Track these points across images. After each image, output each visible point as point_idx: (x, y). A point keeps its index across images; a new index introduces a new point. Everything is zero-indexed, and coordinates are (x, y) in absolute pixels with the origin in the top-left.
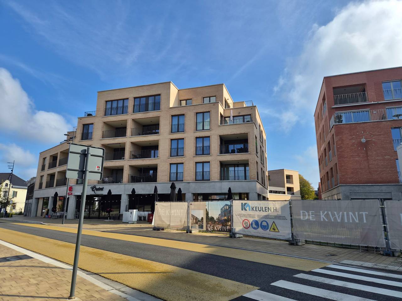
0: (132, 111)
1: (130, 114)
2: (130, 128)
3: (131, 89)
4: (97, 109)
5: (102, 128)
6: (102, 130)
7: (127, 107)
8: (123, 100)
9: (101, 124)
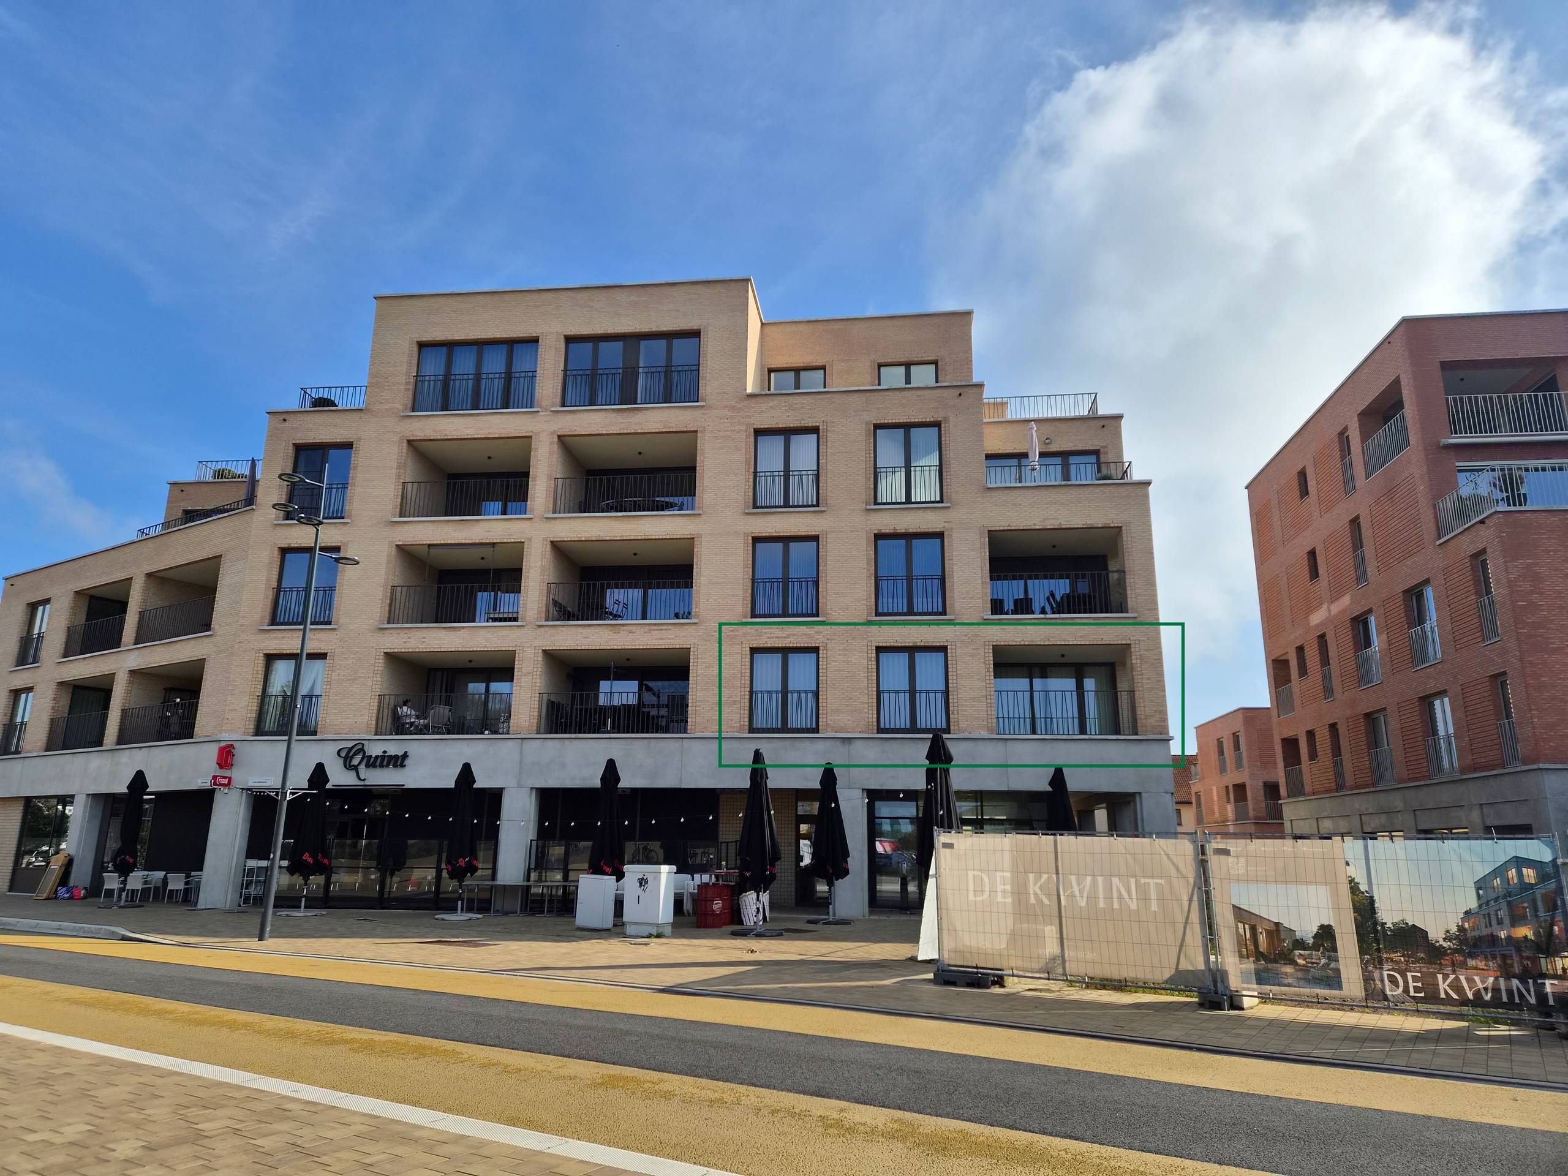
0: (558, 400)
1: (546, 410)
2: (549, 478)
3: (550, 295)
4: (372, 375)
5: (399, 467)
6: (398, 476)
7: (532, 376)
8: (511, 344)
9: (395, 450)
